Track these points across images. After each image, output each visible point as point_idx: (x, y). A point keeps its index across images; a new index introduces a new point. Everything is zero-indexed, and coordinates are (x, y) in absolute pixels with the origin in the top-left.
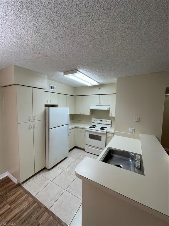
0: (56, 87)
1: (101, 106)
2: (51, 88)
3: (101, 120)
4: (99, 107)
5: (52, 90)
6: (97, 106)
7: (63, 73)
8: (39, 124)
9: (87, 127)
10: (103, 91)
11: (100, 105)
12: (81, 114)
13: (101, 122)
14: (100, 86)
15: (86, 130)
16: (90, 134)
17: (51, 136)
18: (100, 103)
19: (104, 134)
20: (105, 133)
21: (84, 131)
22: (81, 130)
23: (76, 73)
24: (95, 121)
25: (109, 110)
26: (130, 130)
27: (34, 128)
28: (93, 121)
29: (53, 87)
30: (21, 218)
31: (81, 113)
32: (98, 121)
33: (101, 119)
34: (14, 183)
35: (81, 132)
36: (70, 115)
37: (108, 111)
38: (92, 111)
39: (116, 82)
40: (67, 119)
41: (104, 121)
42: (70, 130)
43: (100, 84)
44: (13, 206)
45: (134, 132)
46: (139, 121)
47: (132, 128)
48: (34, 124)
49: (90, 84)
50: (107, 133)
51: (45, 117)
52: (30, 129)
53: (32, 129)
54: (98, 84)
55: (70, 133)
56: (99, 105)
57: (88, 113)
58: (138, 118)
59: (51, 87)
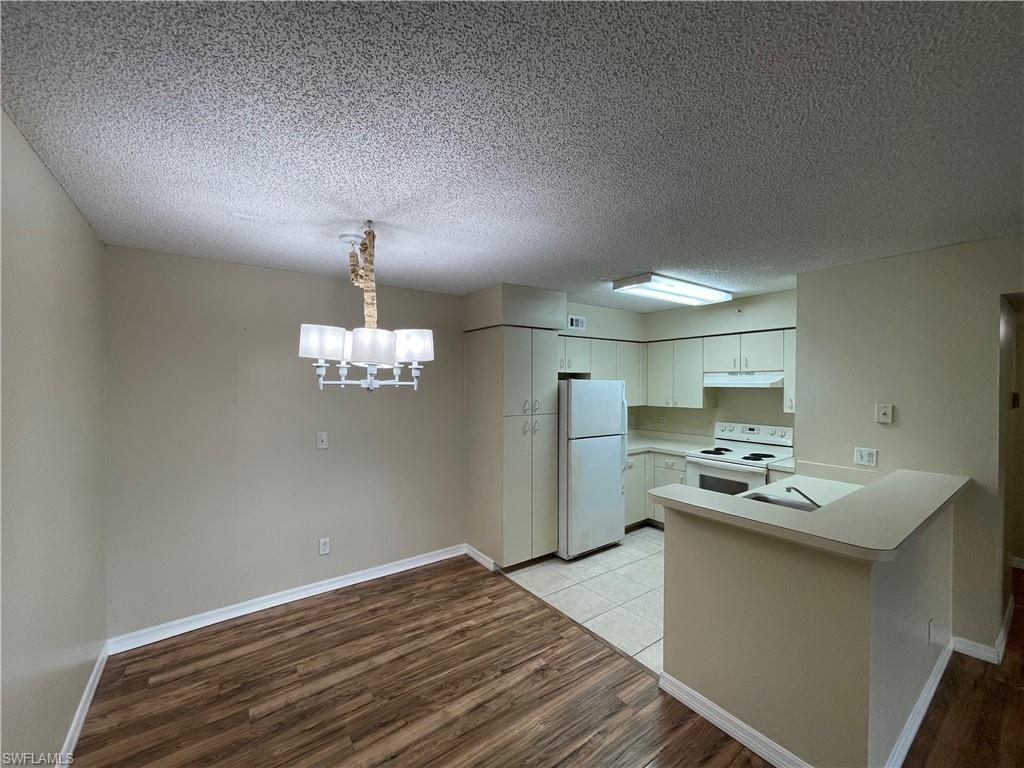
0: (584, 319)
1: (747, 373)
2: (572, 325)
3: (750, 429)
4: (739, 376)
5: (573, 330)
6: (731, 373)
7: (611, 285)
8: (544, 421)
9: (694, 452)
10: (752, 319)
11: (744, 369)
12: (670, 405)
13: (753, 437)
14: (739, 303)
15: (690, 462)
16: (702, 477)
17: (574, 461)
18: (743, 363)
19: (761, 474)
20: (762, 470)
21: (679, 464)
22: (670, 461)
23: (649, 280)
24: (723, 431)
25: (782, 389)
26: (859, 454)
27: (534, 431)
28: (718, 433)
29: (577, 320)
30: (521, 621)
31: (670, 402)
32: (738, 431)
33: (751, 426)
34: (487, 569)
35: (669, 467)
36: (629, 408)
37: (776, 393)
38: (714, 395)
39: (795, 287)
40: (619, 421)
41: (764, 434)
42: (629, 455)
43: (738, 296)
44: (498, 602)
45: (874, 465)
46: (893, 421)
47: (866, 450)
48: (534, 421)
49: (701, 300)
50: (771, 472)
51: (560, 406)
52: (525, 433)
53: (529, 434)
54: (729, 298)
55: (630, 467)
56: (741, 373)
57: (698, 402)
58: (890, 414)
59: (572, 320)
